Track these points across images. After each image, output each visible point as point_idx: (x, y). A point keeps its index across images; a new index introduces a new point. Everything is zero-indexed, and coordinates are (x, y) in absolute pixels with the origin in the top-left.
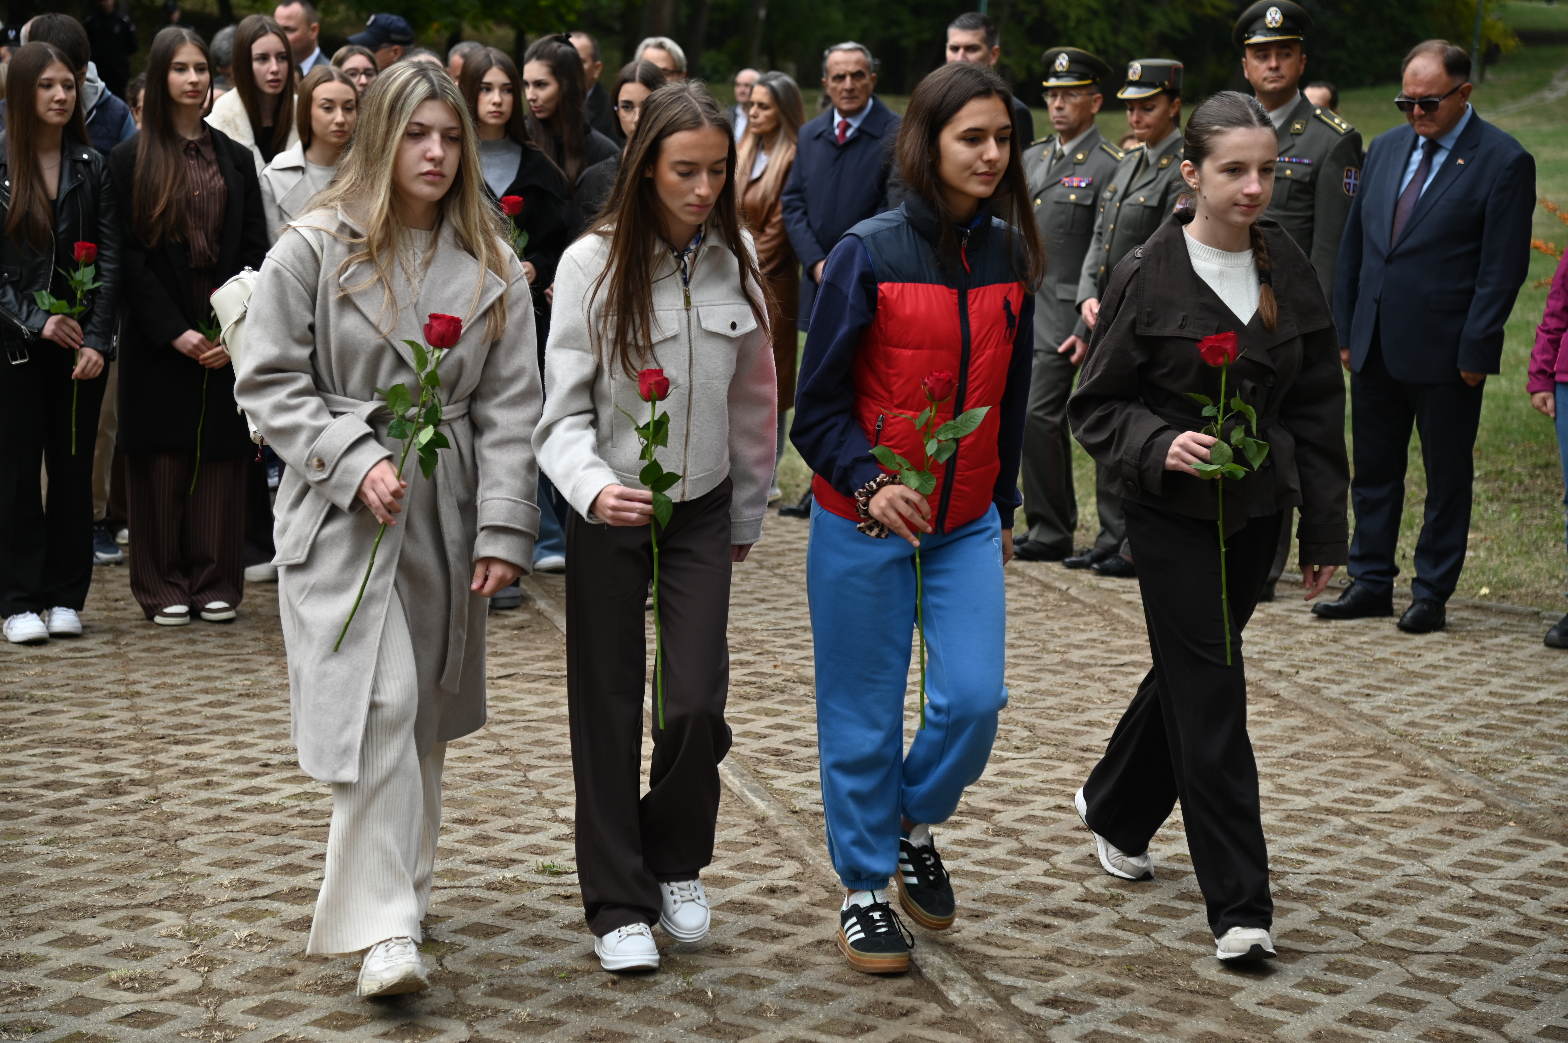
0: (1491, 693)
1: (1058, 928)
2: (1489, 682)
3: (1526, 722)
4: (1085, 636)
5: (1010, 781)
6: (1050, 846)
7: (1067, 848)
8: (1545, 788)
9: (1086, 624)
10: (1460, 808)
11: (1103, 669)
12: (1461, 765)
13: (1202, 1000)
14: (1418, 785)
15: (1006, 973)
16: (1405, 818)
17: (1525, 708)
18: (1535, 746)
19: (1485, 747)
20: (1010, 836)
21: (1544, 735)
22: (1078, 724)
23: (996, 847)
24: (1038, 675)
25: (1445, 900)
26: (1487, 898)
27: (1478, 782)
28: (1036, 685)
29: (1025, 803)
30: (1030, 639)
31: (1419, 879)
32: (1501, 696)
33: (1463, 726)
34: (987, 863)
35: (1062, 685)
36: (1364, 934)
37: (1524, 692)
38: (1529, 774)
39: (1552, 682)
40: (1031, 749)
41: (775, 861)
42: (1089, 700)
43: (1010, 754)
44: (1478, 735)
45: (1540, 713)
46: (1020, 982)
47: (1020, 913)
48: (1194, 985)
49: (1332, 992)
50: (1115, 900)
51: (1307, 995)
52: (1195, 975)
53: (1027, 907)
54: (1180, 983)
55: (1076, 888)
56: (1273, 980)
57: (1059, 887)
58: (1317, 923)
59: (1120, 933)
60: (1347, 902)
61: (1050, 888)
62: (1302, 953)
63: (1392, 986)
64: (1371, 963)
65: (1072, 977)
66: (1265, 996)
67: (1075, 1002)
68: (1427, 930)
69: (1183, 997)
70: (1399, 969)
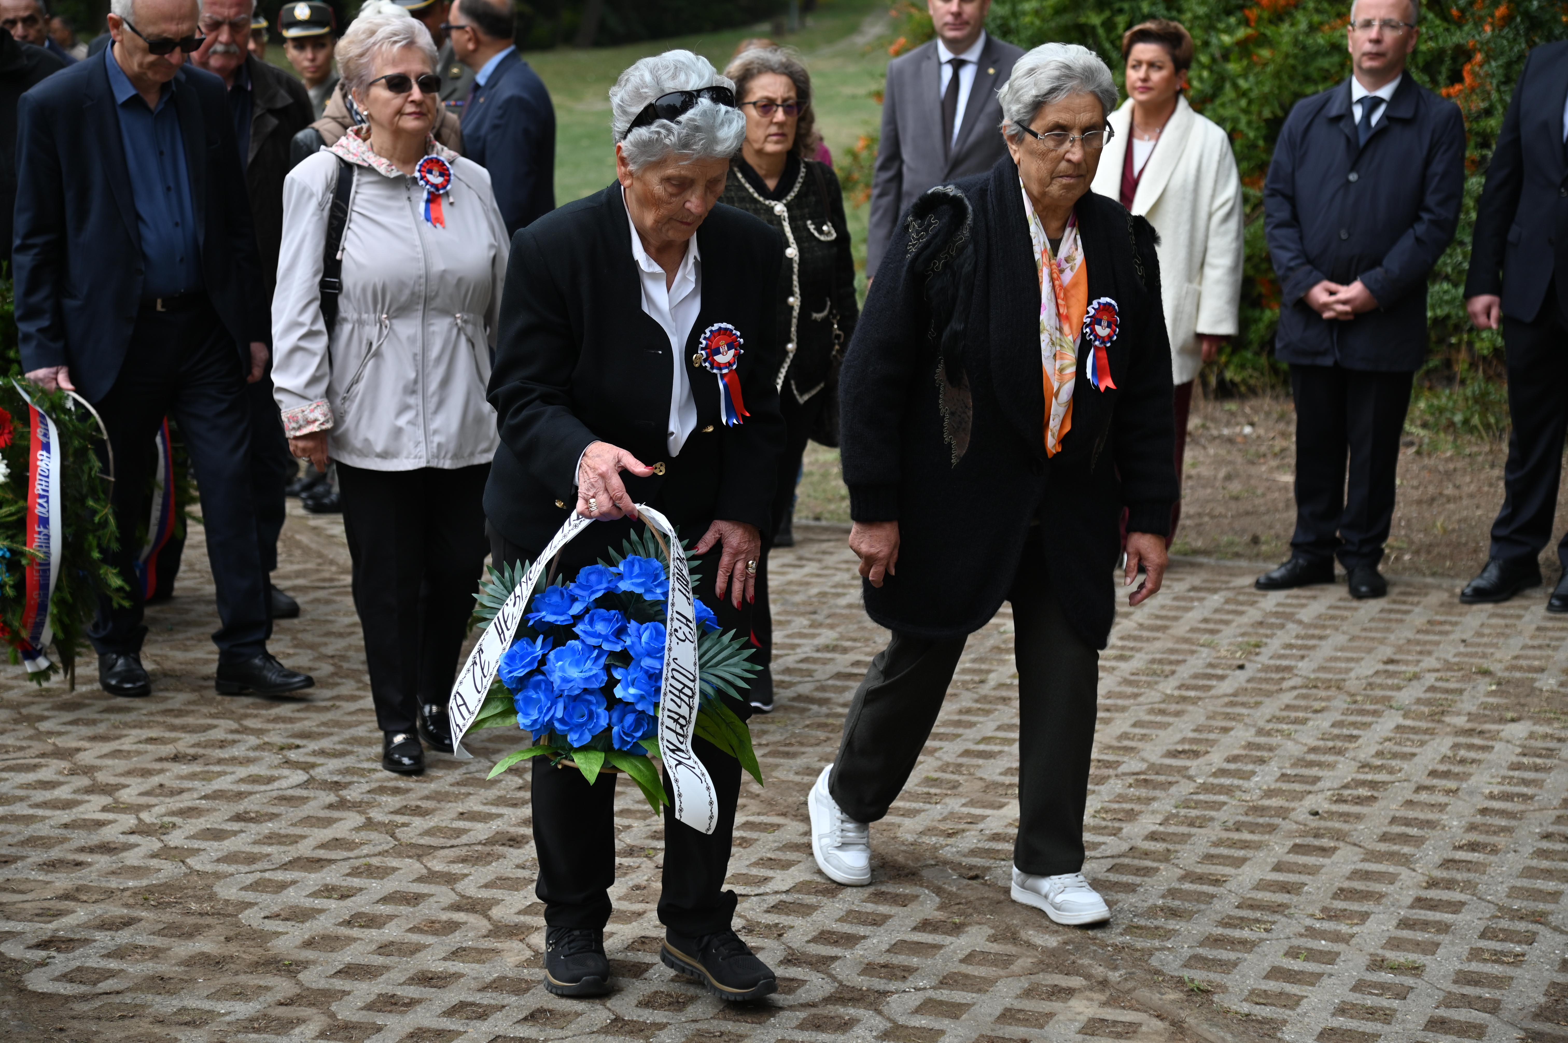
1: (90, 864)
6: (123, 780)
7: (139, 780)
13: (209, 920)
20: (85, 773)
23: (63, 787)
34: (44, 805)
36: (399, 835)
46: (19, 927)
47: (55, 853)
48: (207, 907)
49: (343, 897)
50: (164, 829)
51: (318, 903)
52: (212, 897)
53: (66, 846)
54: (194, 906)
55: (129, 821)
56: (291, 891)
57: (110, 822)
58: (358, 829)
59: (154, 863)
60: (398, 806)
61: (100, 824)
62: (331, 861)
63: (404, 883)
64: (394, 863)
65: (81, 914)
66: (276, 909)
67: (71, 940)
68: (461, 824)
69: (191, 920)
70: (418, 865)
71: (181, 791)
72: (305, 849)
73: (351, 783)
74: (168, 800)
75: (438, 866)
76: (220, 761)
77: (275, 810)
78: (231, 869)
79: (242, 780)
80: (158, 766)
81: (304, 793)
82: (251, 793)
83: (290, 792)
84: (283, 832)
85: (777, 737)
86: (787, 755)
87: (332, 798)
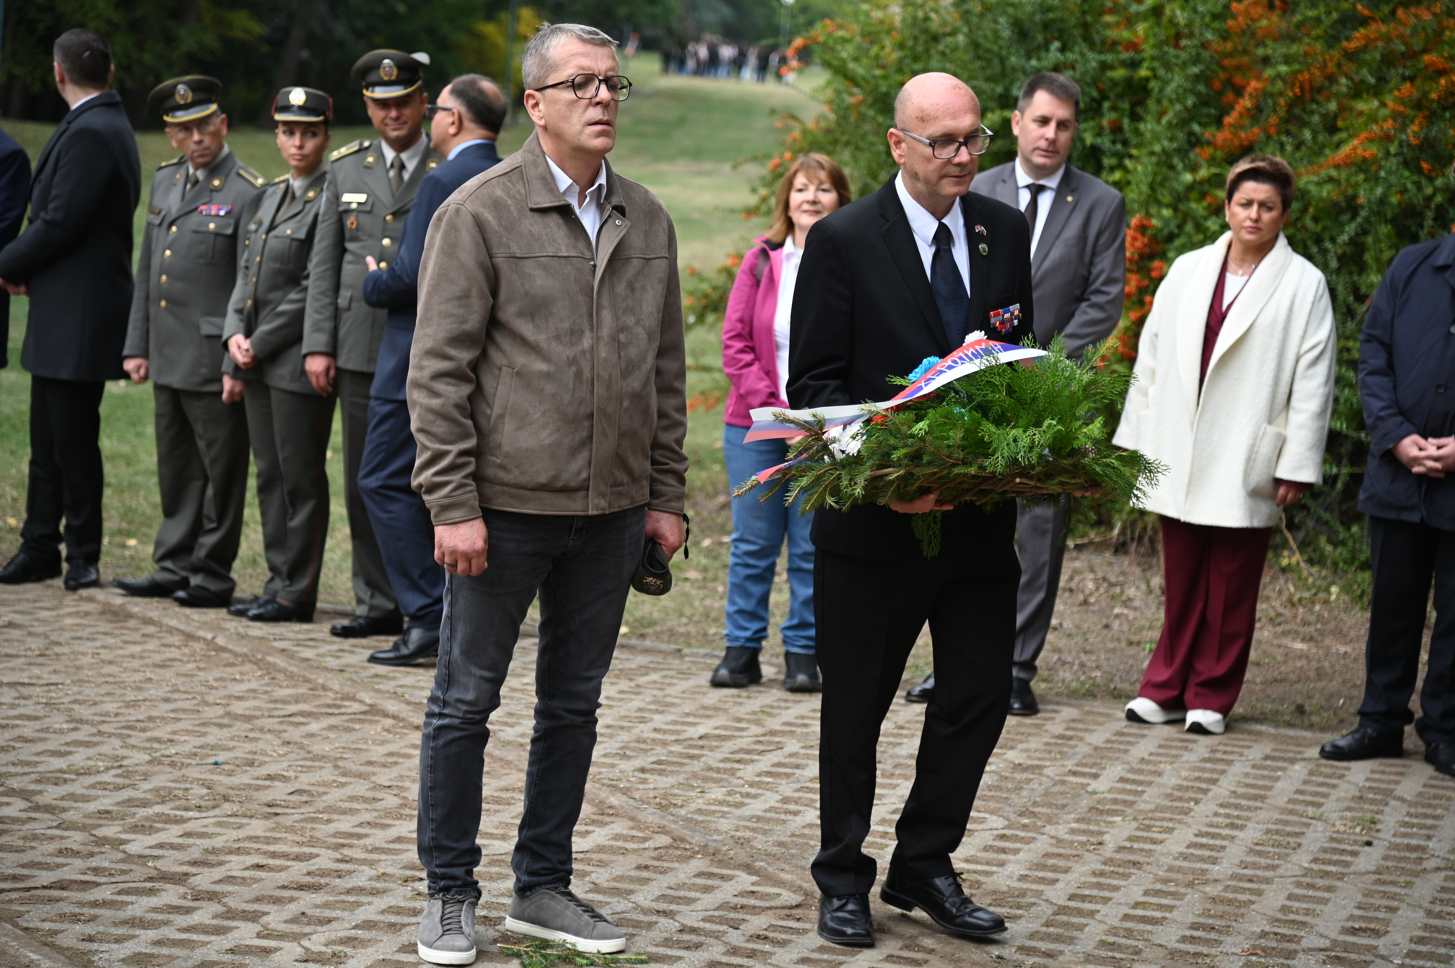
0: (655, 730)
2: (651, 720)
3: (692, 757)
4: (244, 687)
5: (198, 842)
6: (258, 907)
7: (275, 907)
8: (722, 820)
9: (242, 673)
10: (651, 844)
11: (271, 720)
12: (643, 802)
14: (606, 824)
16: (601, 856)
17: (689, 743)
18: (705, 779)
19: (660, 782)
20: (210, 899)
21: (710, 769)
22: (257, 778)
23: (199, 912)
24: (203, 729)
25: (656, 935)
26: (693, 930)
27: (663, 817)
28: (203, 740)
29: (220, 864)
30: (186, 692)
31: (628, 916)
32: (665, 732)
33: (638, 763)
34: (193, 929)
35: (232, 739)
37: (685, 728)
38: (706, 807)
39: (708, 717)
40: (214, 808)
42: (264, 753)
43: (191, 814)
44: (652, 771)
45: (702, 747)
50: (337, 958)
55: (295, 949)
57: (275, 949)
61: (267, 951)
74: (321, 928)
76: (349, 891)
79: (386, 911)
80: (286, 894)
82: (404, 925)
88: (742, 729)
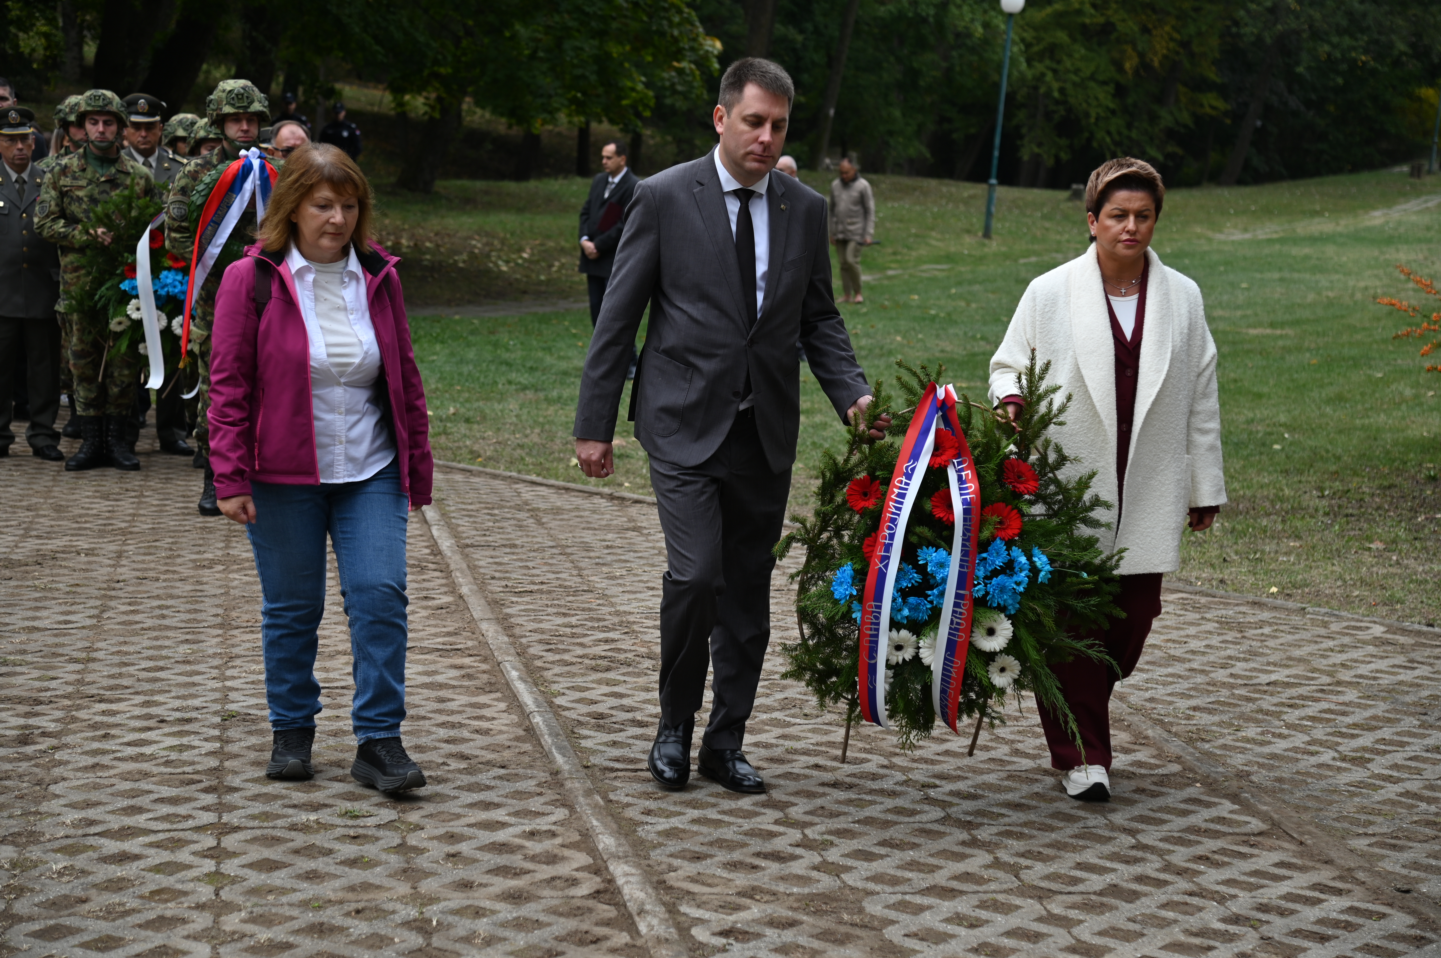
0: (1232, 675)
1: (763, 869)
2: (1233, 666)
3: (1249, 699)
5: (787, 743)
6: (792, 799)
7: (805, 800)
8: (1239, 756)
10: (1160, 771)
12: (1176, 735)
13: (858, 932)
14: (1134, 751)
15: (699, 906)
17: (1256, 688)
18: (1248, 720)
19: (1204, 719)
21: (1260, 711)
25: (1108, 849)
26: (1144, 847)
27: (1184, 749)
29: (789, 761)
31: (1094, 830)
32: (1239, 677)
33: (1193, 703)
34: (730, 812)
36: (1022, 876)
37: (1259, 675)
38: (1232, 743)
39: (1287, 666)
41: (549, 808)
43: (798, 721)
44: (1204, 710)
45: (1265, 692)
46: (706, 915)
47: (736, 856)
48: (856, 919)
49: (972, 926)
50: (824, 845)
51: (950, 928)
52: (861, 911)
53: (745, 850)
54: (846, 917)
55: (796, 835)
56: (927, 915)
57: (781, 834)
58: (987, 867)
59: (815, 874)
60: (1022, 850)
61: (772, 835)
62: (962, 893)
63: (1026, 921)
64: (1018, 901)
65: (755, 911)
66: (914, 929)
67: (747, 933)
68: (1078, 874)
69: (843, 929)
70: (1038, 906)
71: (838, 815)
72: (940, 878)
73: (982, 824)
74: (827, 820)
75: (1056, 909)
76: (871, 792)
77: (916, 840)
78: (878, 888)
79: (888, 810)
80: (821, 790)
81: (942, 828)
82: (896, 823)
83: (929, 826)
84: (922, 860)
85: (1384, 830)
86: (1394, 847)
87: (964, 836)
88: (1313, 679)
